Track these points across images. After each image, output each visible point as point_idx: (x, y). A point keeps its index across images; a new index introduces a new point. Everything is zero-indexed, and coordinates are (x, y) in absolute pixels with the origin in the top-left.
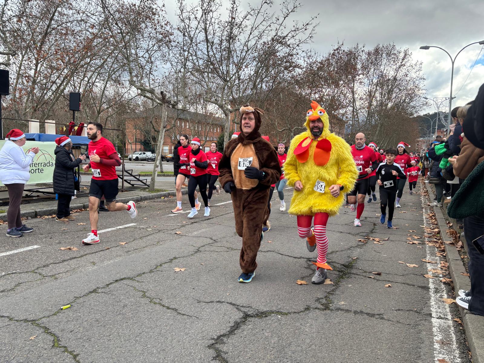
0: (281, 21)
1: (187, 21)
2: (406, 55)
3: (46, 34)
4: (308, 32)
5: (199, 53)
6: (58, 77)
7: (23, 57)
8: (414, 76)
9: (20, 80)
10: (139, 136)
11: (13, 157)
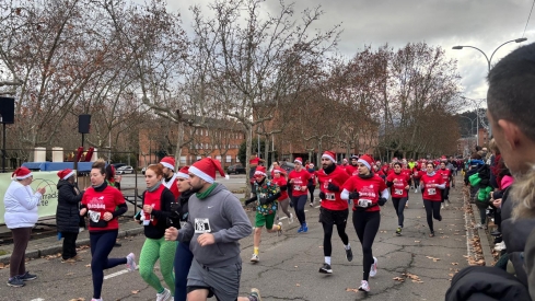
0: (302, 31)
1: (203, 34)
2: (438, 53)
3: (55, 47)
4: (332, 40)
5: (217, 65)
6: (66, 92)
7: (29, 71)
8: (449, 74)
9: (25, 97)
10: (153, 147)
11: (18, 199)
